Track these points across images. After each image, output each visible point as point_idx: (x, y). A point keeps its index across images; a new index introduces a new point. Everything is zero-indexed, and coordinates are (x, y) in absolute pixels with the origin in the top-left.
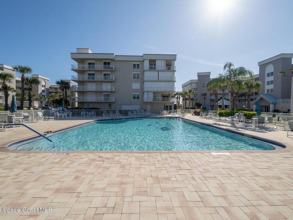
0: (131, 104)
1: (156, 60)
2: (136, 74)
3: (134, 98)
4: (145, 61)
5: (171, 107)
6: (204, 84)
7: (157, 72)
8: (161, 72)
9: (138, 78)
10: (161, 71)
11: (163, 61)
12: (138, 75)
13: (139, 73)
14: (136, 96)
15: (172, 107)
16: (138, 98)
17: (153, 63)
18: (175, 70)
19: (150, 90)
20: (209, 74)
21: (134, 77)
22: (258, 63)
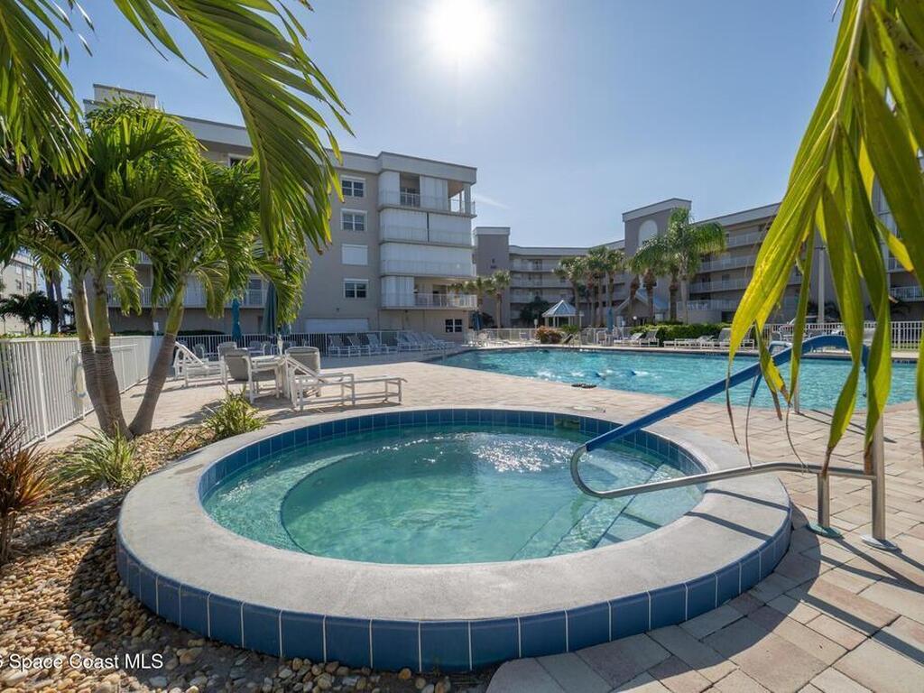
0: (337, 315)
1: (421, 178)
2: (351, 216)
3: (350, 294)
4: (385, 176)
5: (459, 322)
6: (493, 261)
7: (425, 215)
8: (435, 215)
9: (360, 227)
10: (437, 213)
11: (439, 182)
12: (360, 217)
13: (366, 212)
14: (356, 290)
15: (463, 322)
16: (362, 294)
17: (411, 185)
18: (472, 213)
19: (403, 269)
20: (506, 233)
21: (348, 226)
22: (623, 214)
